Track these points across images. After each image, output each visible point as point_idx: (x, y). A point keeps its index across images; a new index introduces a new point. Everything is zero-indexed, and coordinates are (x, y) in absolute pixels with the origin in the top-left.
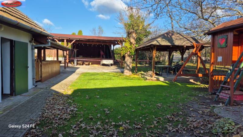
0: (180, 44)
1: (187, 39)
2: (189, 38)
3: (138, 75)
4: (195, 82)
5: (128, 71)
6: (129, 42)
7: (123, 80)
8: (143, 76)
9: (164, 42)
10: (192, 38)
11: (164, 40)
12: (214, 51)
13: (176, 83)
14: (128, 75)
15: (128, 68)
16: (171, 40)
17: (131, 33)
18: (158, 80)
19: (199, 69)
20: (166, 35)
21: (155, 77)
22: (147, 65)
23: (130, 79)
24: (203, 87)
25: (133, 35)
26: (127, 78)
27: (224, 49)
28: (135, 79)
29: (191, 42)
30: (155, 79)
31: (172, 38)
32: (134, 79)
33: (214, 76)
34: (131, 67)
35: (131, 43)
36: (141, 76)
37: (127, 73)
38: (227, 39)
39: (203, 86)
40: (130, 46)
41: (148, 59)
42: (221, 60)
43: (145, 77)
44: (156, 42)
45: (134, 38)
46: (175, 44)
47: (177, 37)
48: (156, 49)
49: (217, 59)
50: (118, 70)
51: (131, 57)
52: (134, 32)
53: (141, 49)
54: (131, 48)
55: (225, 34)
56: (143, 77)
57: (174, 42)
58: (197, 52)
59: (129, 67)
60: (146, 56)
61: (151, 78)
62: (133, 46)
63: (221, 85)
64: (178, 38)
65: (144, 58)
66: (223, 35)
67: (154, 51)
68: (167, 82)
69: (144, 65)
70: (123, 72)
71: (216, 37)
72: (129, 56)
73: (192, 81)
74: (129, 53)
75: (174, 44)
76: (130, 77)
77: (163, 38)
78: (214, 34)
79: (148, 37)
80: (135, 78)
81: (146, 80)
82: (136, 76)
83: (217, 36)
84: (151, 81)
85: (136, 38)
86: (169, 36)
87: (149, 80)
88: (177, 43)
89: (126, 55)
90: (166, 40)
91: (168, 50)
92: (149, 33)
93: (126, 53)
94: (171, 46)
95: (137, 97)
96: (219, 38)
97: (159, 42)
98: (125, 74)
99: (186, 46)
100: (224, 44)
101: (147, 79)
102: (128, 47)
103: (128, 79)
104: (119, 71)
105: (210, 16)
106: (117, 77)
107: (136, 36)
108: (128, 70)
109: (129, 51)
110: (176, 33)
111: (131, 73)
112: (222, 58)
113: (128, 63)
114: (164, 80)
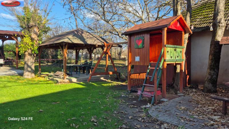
0: (92, 43)
1: (97, 38)
2: (98, 37)
3: (44, 77)
4: (106, 80)
5: (30, 74)
6: (29, 37)
7: (26, 86)
8: (52, 78)
9: (76, 40)
10: (101, 37)
11: (76, 37)
12: (131, 51)
13: (90, 83)
14: (30, 77)
15: (29, 69)
16: (82, 38)
17: (32, 27)
18: (71, 81)
19: (107, 67)
20: (76, 33)
21: (67, 79)
22: (49, 64)
23: (35, 84)
24: (116, 85)
25: (35, 29)
26: (30, 83)
27: (141, 50)
28: (42, 83)
29: (101, 42)
30: (68, 80)
31: (82, 36)
32: (40, 83)
33: (132, 75)
34: (33, 68)
35: (32, 39)
36: (48, 78)
37: (28, 75)
38: (144, 40)
39: (115, 83)
40: (32, 43)
41: (50, 57)
42: (139, 60)
43: (55, 79)
44: (67, 39)
45: (36, 33)
46: (88, 43)
47: (88, 35)
48: (67, 47)
49: (134, 59)
50: (13, 72)
51: (34, 55)
52: (35, 26)
53: (48, 46)
54: (32, 45)
55: (142, 36)
56: (52, 80)
57: (86, 40)
58: (108, 51)
59: (30, 67)
60: (47, 54)
61: (64, 80)
62: (36, 43)
63: (143, 84)
64: (88, 37)
65: (46, 56)
66: (139, 36)
67: (64, 50)
68: (81, 83)
69: (45, 64)
70: (21, 75)
71: (132, 38)
72: (30, 55)
73: (102, 78)
74: (30, 51)
75: (86, 42)
76: (34, 81)
77: (74, 36)
78: (130, 34)
79: (48, 34)
80: (41, 81)
81: (57, 83)
82: (41, 79)
83: (134, 37)
84: (64, 83)
85: (39, 33)
86: (79, 34)
87: (61, 82)
88: (89, 42)
89: (27, 53)
90: (78, 38)
91: (74, 48)
92: (49, 29)
93: (25, 51)
94: (84, 45)
95: (59, 111)
96: (135, 38)
97: (71, 39)
98: (26, 77)
99: (98, 45)
100: (140, 45)
101: (57, 81)
102: (30, 44)
103: (32, 84)
104: (15, 73)
105: (111, 19)
106: (14, 82)
107: (39, 31)
108: (29, 71)
109: (31, 49)
110: (85, 32)
111: (33, 75)
112: (140, 58)
113: (29, 64)
114: (77, 81)
